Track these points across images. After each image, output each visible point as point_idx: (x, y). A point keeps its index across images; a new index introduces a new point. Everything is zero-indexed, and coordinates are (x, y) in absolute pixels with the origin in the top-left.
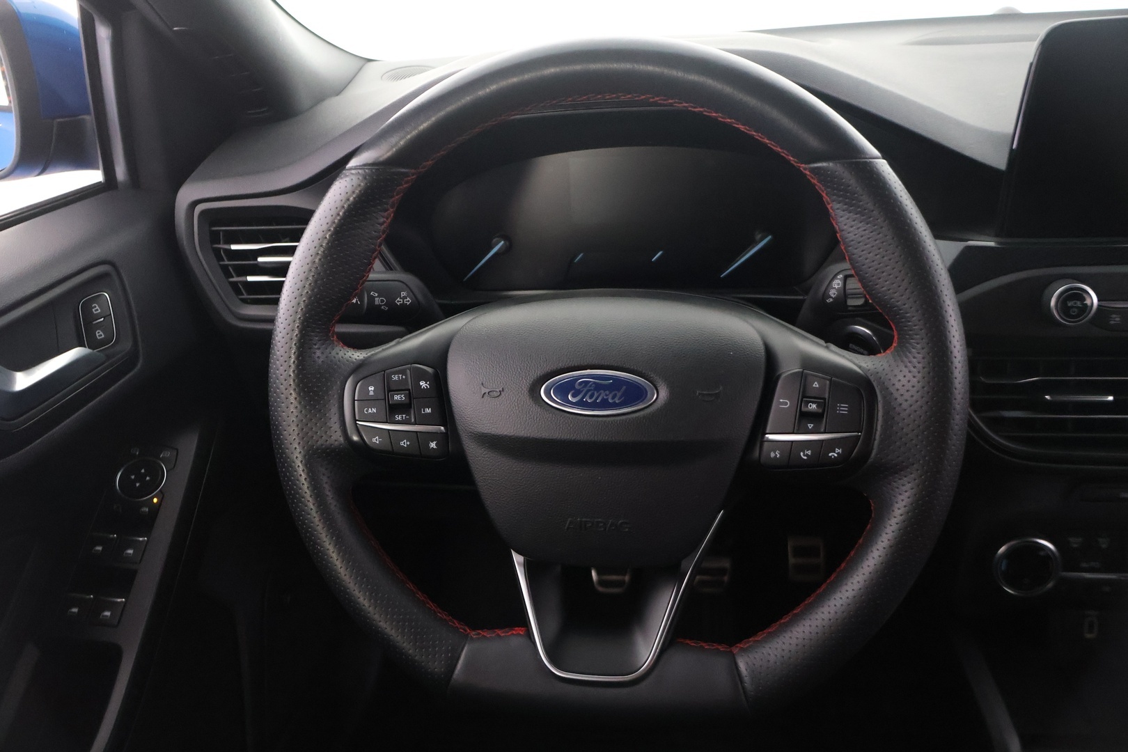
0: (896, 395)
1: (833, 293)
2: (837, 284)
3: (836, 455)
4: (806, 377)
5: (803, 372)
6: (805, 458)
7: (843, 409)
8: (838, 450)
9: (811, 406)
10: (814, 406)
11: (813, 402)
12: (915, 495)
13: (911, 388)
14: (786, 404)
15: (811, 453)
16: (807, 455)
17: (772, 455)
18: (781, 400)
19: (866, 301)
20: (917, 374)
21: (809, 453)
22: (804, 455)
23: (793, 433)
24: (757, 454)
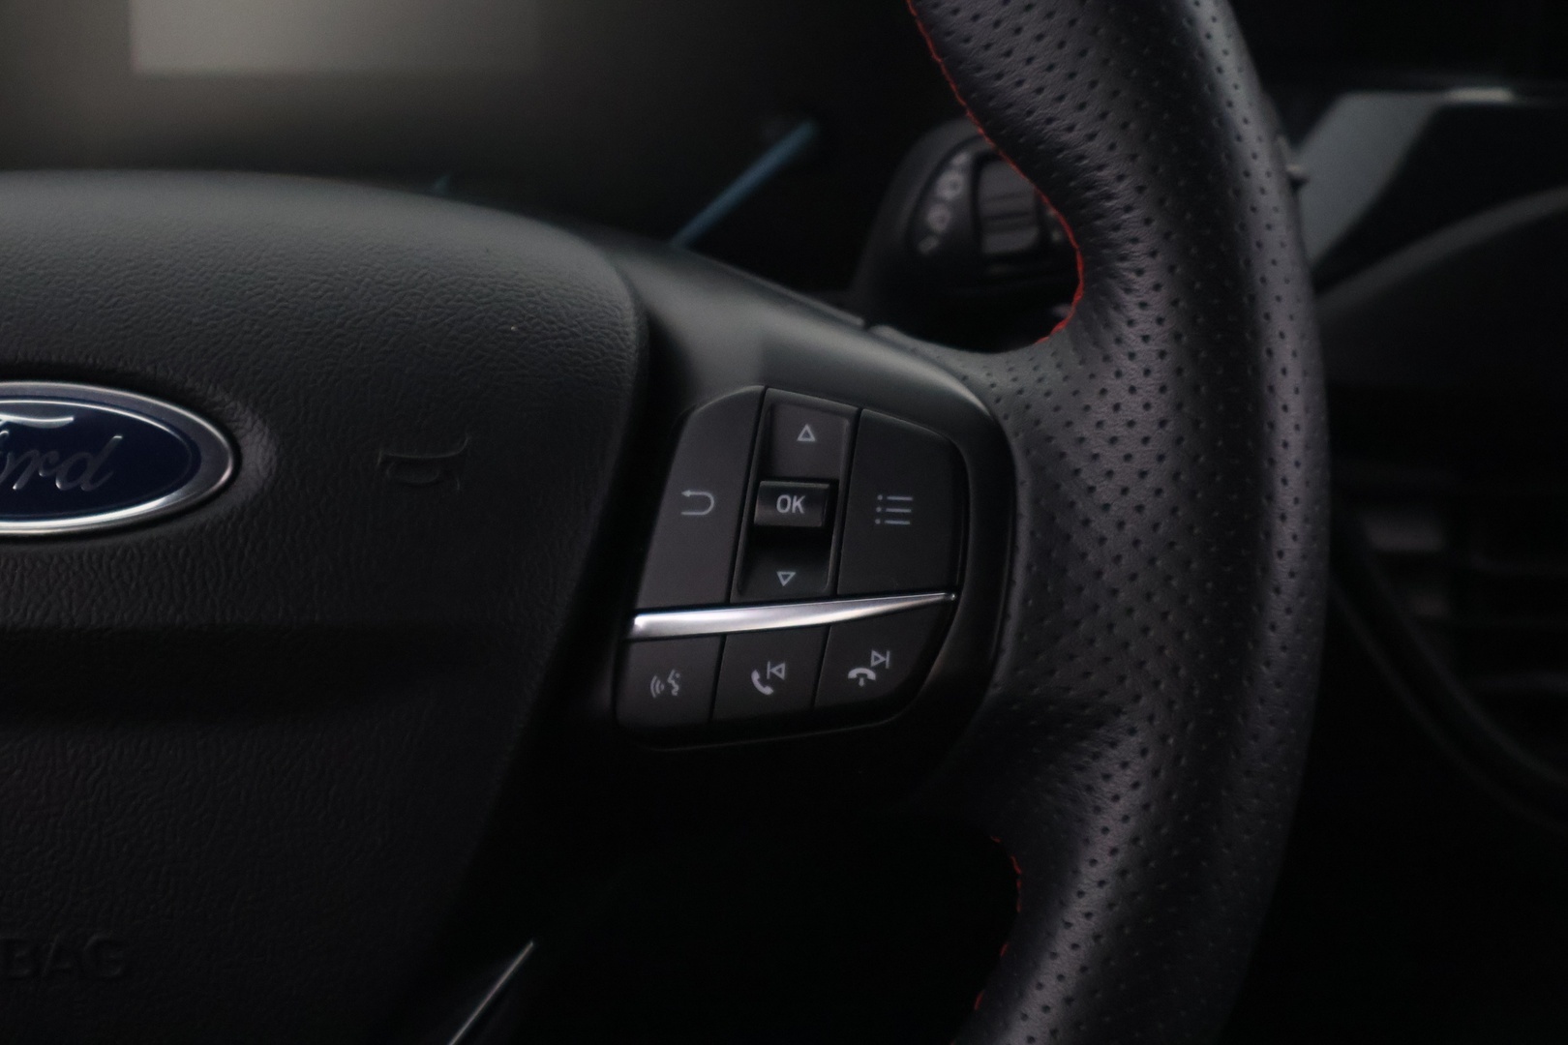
0: (1076, 459)
1: (938, 218)
2: (952, 185)
3: (872, 675)
4: (773, 408)
5: (763, 393)
6: (768, 691)
7: (897, 510)
8: (878, 658)
9: (784, 503)
10: (797, 504)
11: (793, 492)
12: (1146, 807)
13: (1121, 431)
14: (705, 502)
15: (789, 671)
16: (773, 681)
17: (656, 687)
18: (688, 493)
19: (1044, 240)
20: (1139, 381)
21: (780, 671)
22: (764, 681)
23: (726, 604)
24: (606, 692)
